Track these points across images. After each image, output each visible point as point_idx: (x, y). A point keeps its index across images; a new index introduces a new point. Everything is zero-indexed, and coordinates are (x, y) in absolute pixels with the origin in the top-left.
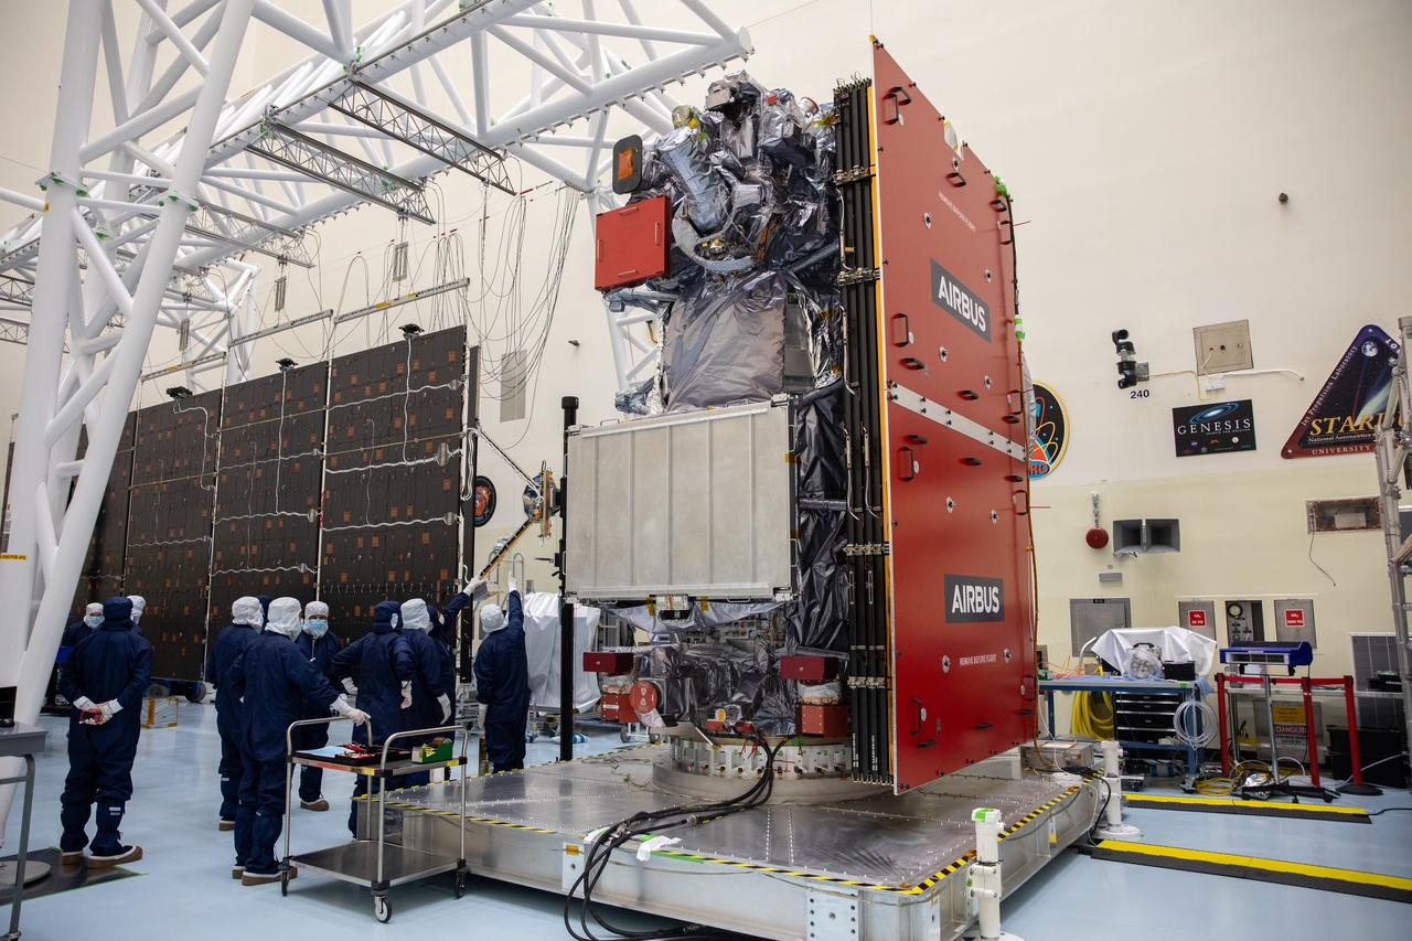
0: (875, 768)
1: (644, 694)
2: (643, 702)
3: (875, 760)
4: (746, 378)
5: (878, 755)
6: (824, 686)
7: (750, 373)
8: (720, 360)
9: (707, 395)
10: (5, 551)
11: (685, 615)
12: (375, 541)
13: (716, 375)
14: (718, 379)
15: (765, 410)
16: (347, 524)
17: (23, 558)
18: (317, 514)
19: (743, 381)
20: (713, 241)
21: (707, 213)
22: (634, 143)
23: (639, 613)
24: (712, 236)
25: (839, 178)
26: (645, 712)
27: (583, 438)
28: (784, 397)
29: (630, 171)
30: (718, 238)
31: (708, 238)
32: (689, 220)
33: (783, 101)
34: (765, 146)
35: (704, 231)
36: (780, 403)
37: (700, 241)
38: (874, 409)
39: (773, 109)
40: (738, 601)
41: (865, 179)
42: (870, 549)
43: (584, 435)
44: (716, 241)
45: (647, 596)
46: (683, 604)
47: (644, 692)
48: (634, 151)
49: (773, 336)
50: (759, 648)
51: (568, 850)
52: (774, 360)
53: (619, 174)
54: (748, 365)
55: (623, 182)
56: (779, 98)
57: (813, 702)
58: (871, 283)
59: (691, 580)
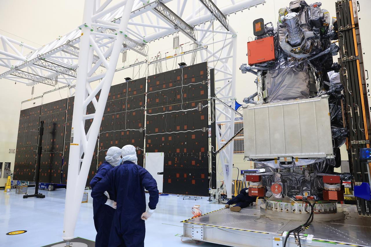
0: (368, 211)
1: (276, 188)
2: (276, 190)
4: (298, 91)
5: (368, 207)
6: (336, 185)
7: (300, 90)
8: (289, 86)
9: (285, 97)
10: (72, 142)
11: (289, 163)
12: (170, 138)
14: (289, 92)
15: (320, 100)
16: (157, 133)
17: (77, 145)
18: (143, 129)
20: (297, 48)
21: (296, 40)
22: (261, 21)
23: (271, 163)
24: (297, 47)
25: (342, 29)
26: (277, 194)
27: (249, 109)
28: (326, 95)
29: (260, 29)
30: (299, 47)
31: (296, 48)
32: (288, 42)
33: (319, 6)
34: (313, 20)
35: (293, 46)
36: (326, 97)
37: (293, 48)
38: (358, 99)
39: (316, 9)
40: (314, 158)
41: (352, 29)
42: (361, 142)
43: (249, 108)
44: (299, 48)
45: (277, 157)
46: (290, 160)
47: (276, 187)
48: (261, 23)
49: (306, 79)
50: (307, 173)
51: (275, 239)
52: (307, 86)
53: (256, 30)
54: (299, 88)
55: (258, 32)
56: (318, 5)
57: (333, 190)
58: (356, 60)
59: (293, 152)
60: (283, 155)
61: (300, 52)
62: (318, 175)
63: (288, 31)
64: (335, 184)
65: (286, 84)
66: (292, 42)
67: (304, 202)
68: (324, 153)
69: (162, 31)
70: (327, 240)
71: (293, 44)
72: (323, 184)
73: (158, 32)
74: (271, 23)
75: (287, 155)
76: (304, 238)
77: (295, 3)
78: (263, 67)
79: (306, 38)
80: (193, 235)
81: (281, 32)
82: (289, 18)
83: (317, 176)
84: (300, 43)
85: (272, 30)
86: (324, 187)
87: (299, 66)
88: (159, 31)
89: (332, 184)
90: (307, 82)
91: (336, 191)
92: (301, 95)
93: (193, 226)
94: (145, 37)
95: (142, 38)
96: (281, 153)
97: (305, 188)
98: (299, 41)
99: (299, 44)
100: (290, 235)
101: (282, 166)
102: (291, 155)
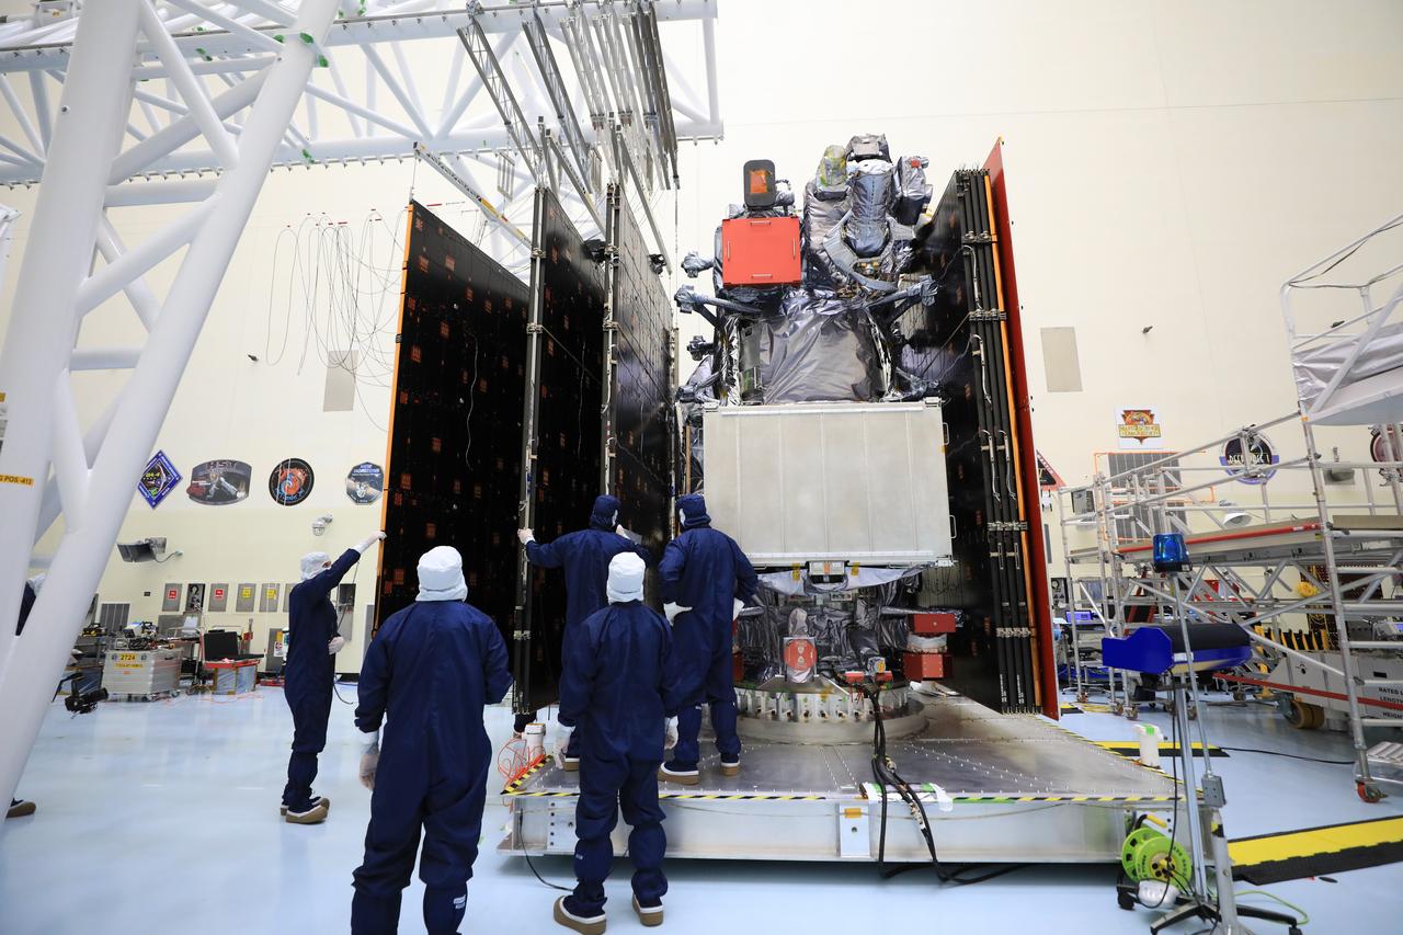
0: (1021, 701)
1: (801, 652)
2: (801, 660)
3: (1021, 695)
4: (846, 384)
5: (1024, 690)
7: (852, 381)
8: (823, 366)
9: (811, 393)
11: (834, 579)
13: (821, 377)
14: (822, 382)
15: (920, 408)
19: (844, 385)
20: (871, 263)
21: (870, 237)
22: (767, 167)
23: (781, 577)
24: (873, 259)
25: (971, 237)
26: (804, 670)
27: (724, 416)
28: (936, 400)
29: (765, 189)
30: (876, 261)
31: (869, 260)
32: (847, 241)
33: (923, 166)
34: (908, 198)
35: (861, 254)
36: (934, 405)
37: (860, 260)
38: (1004, 417)
39: (916, 171)
40: (897, 567)
41: (990, 244)
42: (1014, 525)
43: (724, 413)
44: (876, 264)
45: (803, 563)
46: (838, 569)
47: (801, 650)
48: (768, 174)
49: (865, 353)
50: (861, 608)
51: (847, 814)
52: (868, 373)
53: (752, 189)
54: (845, 373)
55: (756, 197)
56: (919, 165)
57: (931, 651)
58: (999, 322)
59: (852, 548)
60: (823, 555)
61: (875, 275)
62: (884, 612)
63: (856, 209)
64: (938, 635)
65: (816, 358)
66: (860, 245)
67: (854, 690)
68: (931, 553)
69: (382, 134)
70: (963, 794)
71: (859, 249)
72: (901, 637)
73: (364, 137)
74: (787, 182)
75: (831, 555)
76: (931, 799)
77: (867, 140)
78: (742, 303)
79: (895, 238)
80: (550, 839)
81: (816, 211)
82: (874, 172)
83: (882, 615)
84: (877, 251)
85: (787, 203)
86: (905, 643)
87: (849, 317)
88: (370, 132)
89: (928, 636)
90: (867, 361)
91: (939, 653)
92: (853, 396)
93: (553, 804)
94: (311, 143)
95: (299, 143)
96: (817, 550)
97: (867, 649)
98: (877, 244)
99: (877, 253)
100: (889, 796)
101: (815, 589)
102: (845, 555)
